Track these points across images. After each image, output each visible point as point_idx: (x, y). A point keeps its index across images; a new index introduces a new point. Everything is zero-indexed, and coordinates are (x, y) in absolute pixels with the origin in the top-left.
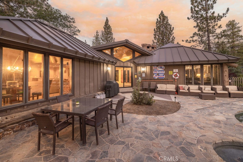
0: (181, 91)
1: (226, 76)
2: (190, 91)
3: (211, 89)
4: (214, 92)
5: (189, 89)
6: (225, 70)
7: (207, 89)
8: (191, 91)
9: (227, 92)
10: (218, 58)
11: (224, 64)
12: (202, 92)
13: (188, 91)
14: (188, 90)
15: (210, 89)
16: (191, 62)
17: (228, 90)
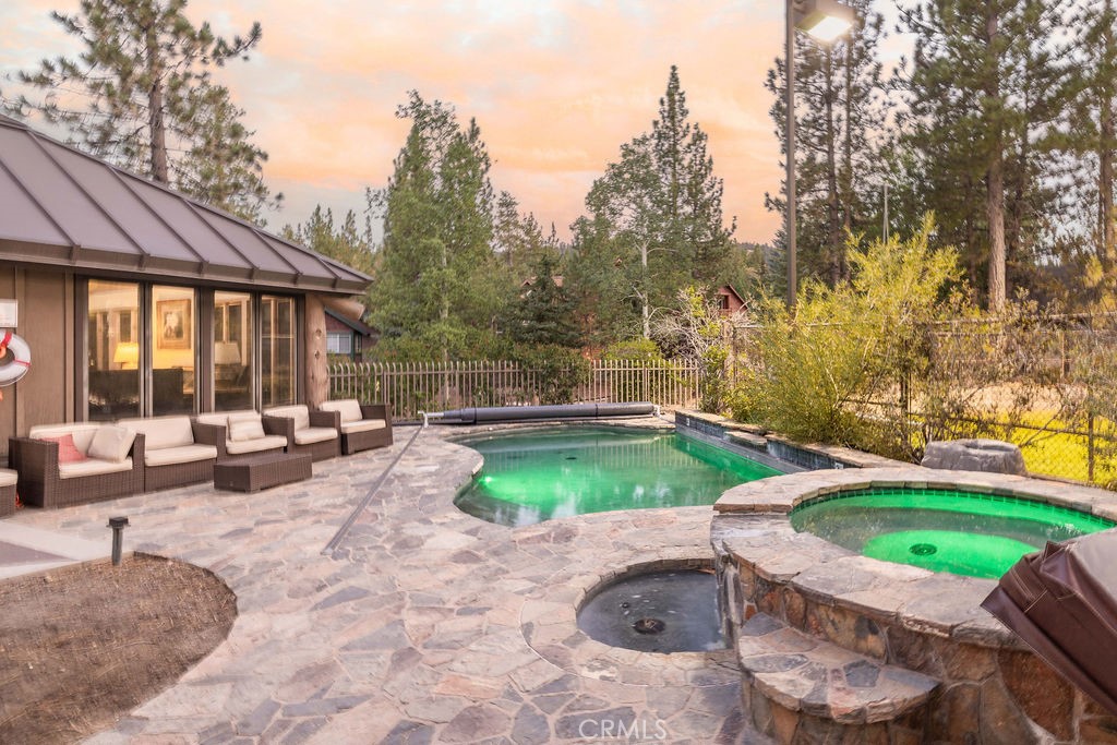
0: (69, 469)
1: (317, 355)
2: (143, 458)
3: (261, 426)
4: (281, 441)
5: (136, 449)
6: (313, 327)
7: (245, 431)
8: (153, 458)
9: (332, 433)
10: (296, 266)
11: (310, 300)
12: (225, 453)
13: (128, 464)
14: (131, 454)
15: (258, 428)
16: (148, 265)
17: (336, 424)
